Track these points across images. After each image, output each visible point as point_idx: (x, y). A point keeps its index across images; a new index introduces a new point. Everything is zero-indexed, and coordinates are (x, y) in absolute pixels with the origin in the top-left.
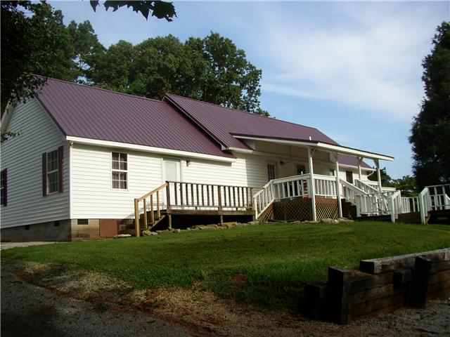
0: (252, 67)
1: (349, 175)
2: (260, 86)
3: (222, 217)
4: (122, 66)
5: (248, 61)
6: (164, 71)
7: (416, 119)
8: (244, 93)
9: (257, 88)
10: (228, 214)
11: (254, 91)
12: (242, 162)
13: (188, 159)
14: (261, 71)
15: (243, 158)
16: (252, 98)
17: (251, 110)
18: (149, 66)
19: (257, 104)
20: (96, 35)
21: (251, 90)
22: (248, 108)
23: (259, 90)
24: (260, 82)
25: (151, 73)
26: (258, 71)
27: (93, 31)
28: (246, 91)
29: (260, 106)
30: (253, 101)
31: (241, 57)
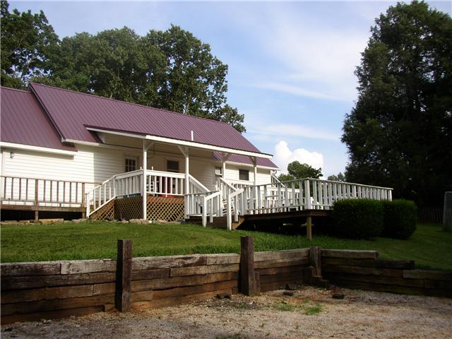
0: (218, 62)
1: (244, 174)
2: (226, 82)
3: (37, 213)
4: (66, 58)
5: (214, 56)
6: (112, 64)
7: (348, 116)
8: (211, 88)
9: (224, 83)
10: (44, 210)
11: (220, 87)
12: (90, 156)
13: (12, 151)
14: (227, 66)
15: (92, 152)
16: (219, 94)
17: (218, 106)
18: (98, 58)
19: (223, 100)
20: (50, 26)
21: (217, 86)
22: (215, 104)
23: (226, 86)
24: (226, 78)
25: (98, 65)
26: (224, 66)
27: (47, 22)
28: (213, 86)
29: (227, 103)
30: (219, 97)
31: (206, 51)
